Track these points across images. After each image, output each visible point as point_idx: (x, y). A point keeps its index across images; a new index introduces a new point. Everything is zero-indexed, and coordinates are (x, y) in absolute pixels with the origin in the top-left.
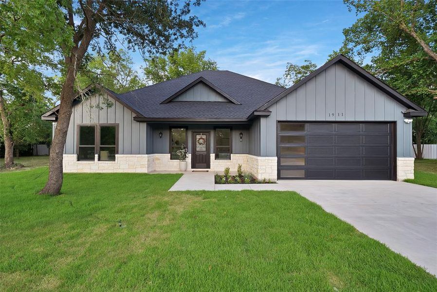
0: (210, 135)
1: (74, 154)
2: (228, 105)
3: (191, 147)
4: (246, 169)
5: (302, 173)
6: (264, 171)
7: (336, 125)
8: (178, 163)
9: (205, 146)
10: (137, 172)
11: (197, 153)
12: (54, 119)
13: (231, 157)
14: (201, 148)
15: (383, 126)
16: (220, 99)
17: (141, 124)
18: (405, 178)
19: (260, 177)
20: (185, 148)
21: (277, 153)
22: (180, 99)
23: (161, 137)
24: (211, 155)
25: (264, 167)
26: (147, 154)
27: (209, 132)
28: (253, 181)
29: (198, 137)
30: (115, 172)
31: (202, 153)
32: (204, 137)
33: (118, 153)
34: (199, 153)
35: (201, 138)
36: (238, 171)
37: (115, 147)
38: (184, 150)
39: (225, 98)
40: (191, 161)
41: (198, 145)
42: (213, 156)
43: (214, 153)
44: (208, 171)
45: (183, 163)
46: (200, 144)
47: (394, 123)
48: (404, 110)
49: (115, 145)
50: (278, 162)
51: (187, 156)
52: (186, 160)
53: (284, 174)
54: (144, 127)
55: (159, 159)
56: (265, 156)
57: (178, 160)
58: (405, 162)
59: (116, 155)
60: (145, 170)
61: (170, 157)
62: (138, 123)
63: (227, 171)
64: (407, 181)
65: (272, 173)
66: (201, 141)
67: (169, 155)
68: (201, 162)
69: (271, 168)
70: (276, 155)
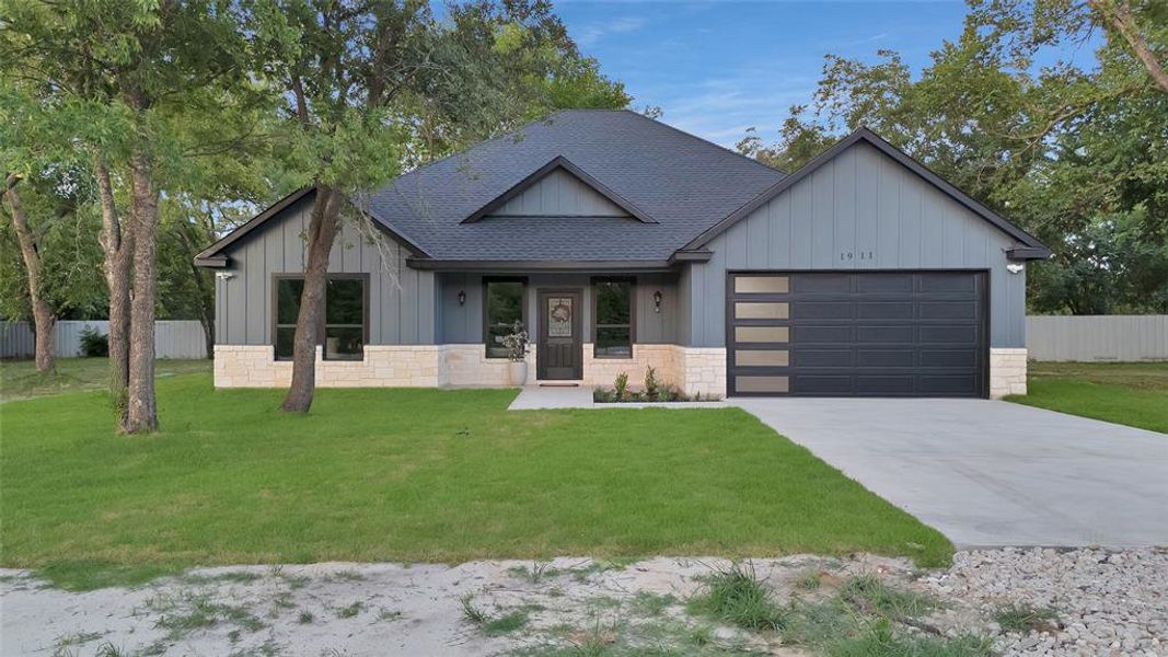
0: (581, 299)
1: (264, 344)
2: (625, 226)
3: (535, 328)
4: (663, 378)
5: (782, 383)
6: (698, 379)
7: (859, 277)
8: (505, 366)
9: (569, 324)
10: (414, 385)
11: (550, 341)
12: (223, 264)
13: (634, 351)
14: (560, 330)
15: (964, 281)
16: (606, 211)
17: (421, 273)
18: (1006, 392)
19: (689, 391)
20: (521, 330)
21: (727, 340)
22: (510, 210)
23: (462, 304)
24: (584, 346)
25: (699, 370)
26: (436, 343)
27: (579, 292)
28: (676, 397)
29: (553, 302)
30: (364, 385)
31: (562, 342)
32: (568, 302)
33: (368, 342)
34: (556, 341)
35: (560, 306)
36: (648, 382)
37: (360, 329)
38: (519, 336)
39: (618, 206)
40: (535, 361)
41: (552, 323)
42: (588, 349)
43: (591, 342)
44: (577, 385)
45: (517, 366)
46: (558, 320)
47: (986, 272)
48: (1008, 245)
49: (361, 323)
50: (727, 359)
51: (526, 348)
52: (525, 359)
53: (742, 383)
54: (428, 281)
55: (458, 358)
56: (700, 347)
57: (506, 360)
58: (1006, 357)
59: (366, 348)
60: (432, 382)
61: (484, 351)
62: (415, 272)
63: (622, 380)
64: (1009, 398)
65: (714, 382)
66: (560, 312)
67: (482, 348)
68: (559, 363)
69: (714, 371)
70: (724, 344)
